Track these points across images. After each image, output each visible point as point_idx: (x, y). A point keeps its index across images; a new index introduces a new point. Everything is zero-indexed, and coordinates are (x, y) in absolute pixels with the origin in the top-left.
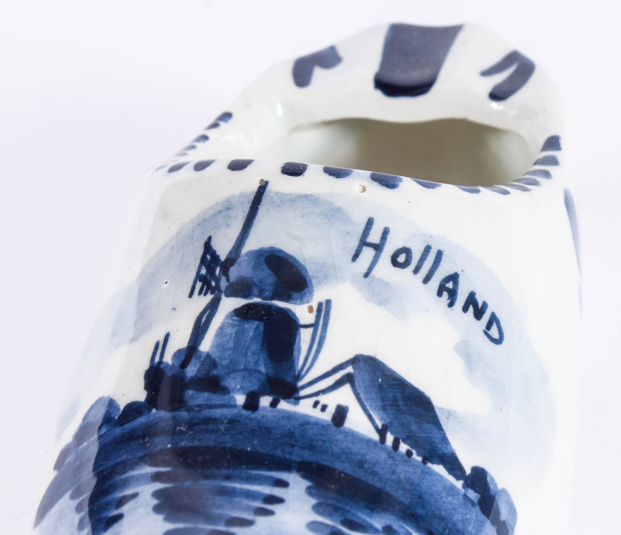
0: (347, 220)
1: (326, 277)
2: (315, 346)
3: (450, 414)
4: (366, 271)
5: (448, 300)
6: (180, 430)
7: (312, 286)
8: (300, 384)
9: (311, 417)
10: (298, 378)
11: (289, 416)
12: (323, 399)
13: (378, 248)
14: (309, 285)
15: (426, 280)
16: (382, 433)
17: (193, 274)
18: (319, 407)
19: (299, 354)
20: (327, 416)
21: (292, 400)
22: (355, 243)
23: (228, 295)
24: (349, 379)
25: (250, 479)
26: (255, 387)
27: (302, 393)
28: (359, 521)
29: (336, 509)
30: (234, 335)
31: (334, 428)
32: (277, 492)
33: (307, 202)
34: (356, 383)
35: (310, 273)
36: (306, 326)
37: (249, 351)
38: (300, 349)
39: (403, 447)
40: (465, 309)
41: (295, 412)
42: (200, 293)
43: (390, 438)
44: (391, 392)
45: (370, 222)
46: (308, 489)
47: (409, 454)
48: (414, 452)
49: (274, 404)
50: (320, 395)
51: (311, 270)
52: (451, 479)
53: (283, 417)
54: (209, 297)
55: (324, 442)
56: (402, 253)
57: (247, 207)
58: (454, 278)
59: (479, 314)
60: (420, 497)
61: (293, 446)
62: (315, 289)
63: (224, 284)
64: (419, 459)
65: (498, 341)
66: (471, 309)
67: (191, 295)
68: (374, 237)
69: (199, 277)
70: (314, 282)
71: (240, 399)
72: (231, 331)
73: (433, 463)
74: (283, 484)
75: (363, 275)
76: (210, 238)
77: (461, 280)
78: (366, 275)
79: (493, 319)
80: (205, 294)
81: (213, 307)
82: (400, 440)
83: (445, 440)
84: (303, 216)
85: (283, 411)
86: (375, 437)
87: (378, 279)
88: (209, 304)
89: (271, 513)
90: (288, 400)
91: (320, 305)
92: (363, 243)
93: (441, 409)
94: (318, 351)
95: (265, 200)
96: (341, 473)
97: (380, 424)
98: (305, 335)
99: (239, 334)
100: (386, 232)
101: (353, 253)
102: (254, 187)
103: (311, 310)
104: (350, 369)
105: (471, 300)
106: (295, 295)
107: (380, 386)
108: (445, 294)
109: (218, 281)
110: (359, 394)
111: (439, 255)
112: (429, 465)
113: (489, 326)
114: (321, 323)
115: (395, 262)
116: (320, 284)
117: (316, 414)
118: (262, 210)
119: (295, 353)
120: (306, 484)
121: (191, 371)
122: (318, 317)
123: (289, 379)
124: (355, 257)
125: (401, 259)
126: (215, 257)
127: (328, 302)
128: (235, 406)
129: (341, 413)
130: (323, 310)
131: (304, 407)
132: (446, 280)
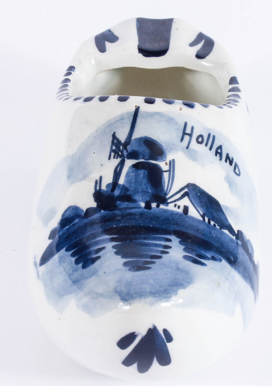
0: (177, 124)
1: (171, 149)
2: (171, 180)
3: (226, 208)
4: (187, 146)
5: (219, 157)
6: (118, 219)
7: (166, 153)
8: (167, 197)
9: (175, 211)
10: (166, 194)
11: (165, 211)
12: (178, 203)
13: (190, 135)
14: (164, 153)
15: (211, 149)
16: (203, 217)
17: (109, 149)
18: (177, 206)
19: (165, 184)
20: (181, 211)
21: (165, 204)
22: (181, 134)
23: (128, 158)
24: (186, 194)
25: (155, 239)
26: (148, 199)
27: (169, 201)
28: (202, 255)
29: (193, 250)
30: (134, 176)
31: (184, 216)
32: (168, 243)
33: (158, 116)
34: (190, 196)
35: (164, 148)
36: (166, 171)
37: (143, 183)
38: (165, 182)
39: (212, 223)
40: (226, 161)
41: (167, 209)
42: (114, 158)
43: (206, 219)
44: (204, 199)
45: (186, 124)
46: (180, 242)
47: (215, 225)
48: (216, 224)
49: (158, 206)
50: (176, 201)
51: (164, 146)
52: (231, 235)
53: (163, 212)
54: (119, 160)
55: (181, 221)
56: (200, 137)
57: (131, 118)
58: (220, 147)
59: (231, 163)
60: (222, 244)
61: (170, 224)
62: (167, 155)
63: (125, 153)
64: (219, 227)
65: (239, 175)
66: (228, 161)
67: (109, 158)
68: (188, 131)
69: (112, 150)
70: (166, 151)
71: (143, 205)
72: (133, 174)
73: (224, 229)
74: (170, 240)
75: (186, 148)
76: (115, 133)
77: (223, 148)
78: (187, 148)
79: (236, 166)
80: (117, 158)
81: (122, 164)
82: (211, 220)
83: (226, 219)
84: (158, 122)
85: (162, 209)
86: (201, 219)
87: (192, 149)
88: (119, 163)
89: (167, 253)
90: (164, 204)
91: (170, 162)
92: (184, 133)
93: (223, 205)
94: (172, 182)
95: (139, 115)
96: (191, 235)
97: (202, 214)
98: (166, 175)
99: (137, 176)
100: (192, 128)
101: (181, 138)
102: (133, 109)
103: (166, 164)
104: (186, 190)
105: (228, 157)
106: (159, 157)
107: (199, 196)
108: (218, 155)
109: (122, 152)
110: (192, 200)
111: (214, 137)
112: (223, 230)
113: (235, 169)
114: (172, 170)
115: (198, 142)
116: (169, 152)
117: (176, 209)
118: (139, 120)
119: (163, 184)
120: (179, 240)
121: (117, 193)
122: (170, 167)
123: (162, 195)
124: (182, 140)
125: (200, 140)
126: (119, 142)
127: (173, 160)
128: (141, 208)
129: (186, 209)
130: (172, 164)
131: (171, 207)
132: (218, 148)
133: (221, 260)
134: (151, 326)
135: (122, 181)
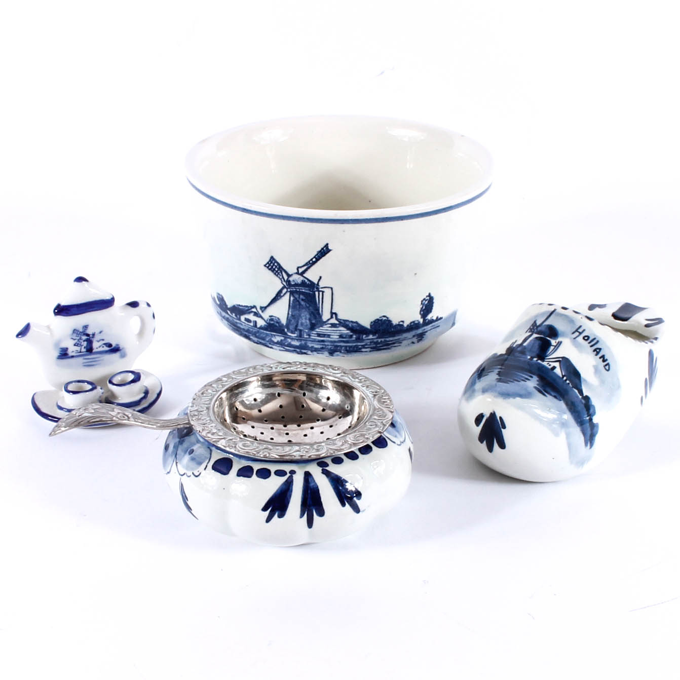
0: (574, 324)
1: (563, 336)
2: (554, 351)
3: (585, 380)
5: (596, 354)
6: (511, 360)
8: (548, 358)
10: (546, 356)
11: (539, 364)
12: (550, 363)
13: (580, 333)
15: (591, 346)
16: (563, 376)
19: (549, 351)
20: (550, 367)
21: (542, 361)
22: (574, 330)
23: (535, 334)
24: (559, 361)
25: (523, 374)
26: (533, 355)
27: (546, 360)
28: (549, 392)
29: (544, 387)
31: (551, 370)
32: (529, 378)
33: (565, 316)
34: (561, 363)
36: (553, 346)
37: (535, 347)
39: (568, 382)
40: (600, 358)
41: (542, 364)
42: (529, 332)
43: (565, 378)
44: (570, 368)
45: (580, 327)
46: (538, 380)
48: (570, 384)
49: (537, 360)
51: (559, 332)
52: (579, 395)
54: (531, 333)
55: (547, 372)
57: (549, 314)
58: (600, 349)
59: (604, 361)
60: (567, 394)
62: (559, 338)
63: (535, 331)
64: (571, 386)
65: (608, 370)
66: (602, 359)
67: (526, 332)
68: (580, 330)
69: (530, 328)
70: (559, 336)
71: (529, 357)
72: (532, 342)
73: (575, 389)
74: (532, 377)
76: (536, 320)
77: (602, 351)
78: (575, 338)
79: (608, 364)
81: (530, 336)
82: (568, 380)
83: (581, 386)
84: (562, 319)
86: (561, 376)
87: (577, 341)
89: (526, 381)
92: (577, 331)
93: (583, 378)
94: (553, 353)
95: (554, 313)
96: (549, 380)
97: (563, 374)
98: (552, 348)
99: (534, 344)
100: (584, 330)
102: (553, 310)
103: (556, 342)
104: (561, 359)
105: (603, 357)
106: (553, 337)
107: (567, 366)
108: (595, 352)
109: (534, 330)
110: (561, 365)
111: (598, 342)
113: (606, 365)
115: (584, 338)
116: (561, 337)
117: (547, 366)
118: (552, 316)
119: (547, 351)
121: (519, 349)
122: (557, 345)
123: (544, 356)
124: (573, 333)
125: (586, 338)
126: (536, 324)
127: (561, 342)
128: (527, 359)
129: (554, 368)
130: (560, 343)
131: (545, 363)
132: (598, 349)
133: (560, 400)
134: (492, 411)
135: (525, 344)
